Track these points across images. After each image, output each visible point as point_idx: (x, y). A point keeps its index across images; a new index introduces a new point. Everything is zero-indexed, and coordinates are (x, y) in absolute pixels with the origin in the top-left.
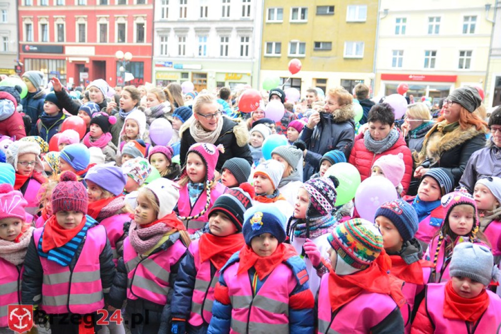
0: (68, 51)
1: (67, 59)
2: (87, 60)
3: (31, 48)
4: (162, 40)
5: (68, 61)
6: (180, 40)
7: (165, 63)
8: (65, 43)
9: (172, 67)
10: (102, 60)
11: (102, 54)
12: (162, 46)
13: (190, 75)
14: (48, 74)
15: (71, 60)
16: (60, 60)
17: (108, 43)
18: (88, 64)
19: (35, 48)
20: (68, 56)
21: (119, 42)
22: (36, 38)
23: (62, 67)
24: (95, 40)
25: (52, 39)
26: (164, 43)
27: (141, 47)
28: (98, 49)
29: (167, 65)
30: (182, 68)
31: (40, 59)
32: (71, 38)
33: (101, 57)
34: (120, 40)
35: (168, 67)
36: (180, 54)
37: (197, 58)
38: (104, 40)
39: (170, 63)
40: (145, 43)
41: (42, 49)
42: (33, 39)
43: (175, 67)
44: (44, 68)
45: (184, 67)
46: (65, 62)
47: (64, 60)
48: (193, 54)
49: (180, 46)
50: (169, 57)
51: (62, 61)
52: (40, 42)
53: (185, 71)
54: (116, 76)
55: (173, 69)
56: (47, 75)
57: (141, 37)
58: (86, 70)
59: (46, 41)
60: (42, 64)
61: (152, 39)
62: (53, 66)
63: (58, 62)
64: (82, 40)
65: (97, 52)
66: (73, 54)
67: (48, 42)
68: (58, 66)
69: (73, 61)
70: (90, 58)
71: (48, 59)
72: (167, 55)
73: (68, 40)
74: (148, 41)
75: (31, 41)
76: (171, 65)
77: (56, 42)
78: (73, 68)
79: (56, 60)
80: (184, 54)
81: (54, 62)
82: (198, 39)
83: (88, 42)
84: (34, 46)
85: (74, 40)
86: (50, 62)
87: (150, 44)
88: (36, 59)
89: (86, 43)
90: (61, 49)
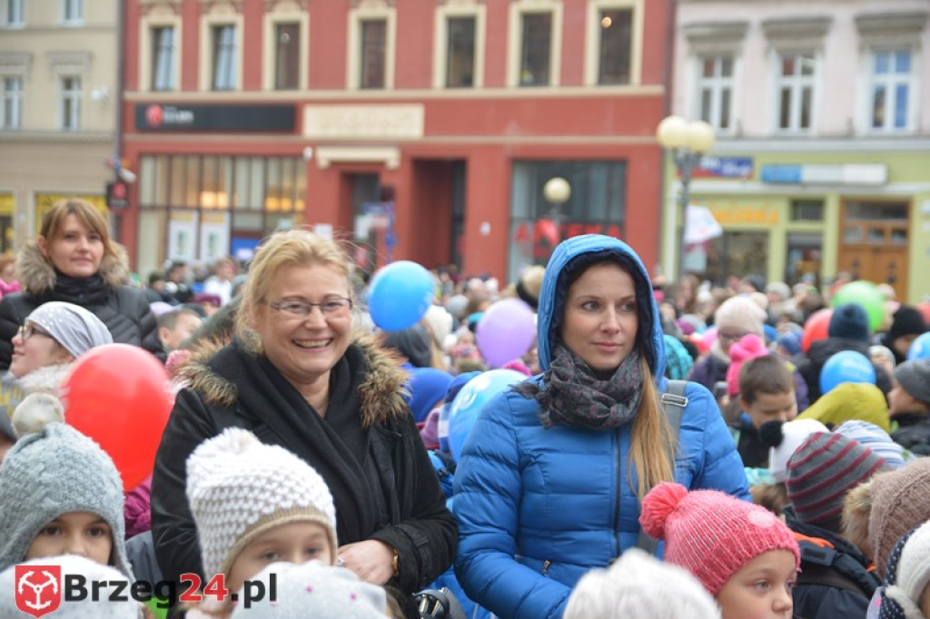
0: (315, 123)
1: (308, 153)
2: (391, 157)
3: (170, 116)
4: (708, 71)
5: (314, 160)
6: (788, 70)
7: (723, 160)
8: (302, 92)
9: (750, 177)
10: (449, 154)
11: (451, 131)
12: (706, 95)
13: (832, 211)
14: (232, 211)
15: (325, 156)
16: (280, 157)
17: (479, 91)
18: (394, 172)
19: (186, 117)
20: (317, 144)
21: (522, 84)
22: (190, 79)
23: (287, 183)
24: (425, 79)
25: (252, 77)
26: (717, 84)
27: (620, 101)
28: (436, 114)
29: (729, 168)
30: (796, 182)
31: (201, 156)
32: (328, 75)
33: (449, 142)
34: (528, 77)
35: (735, 176)
36: (784, 122)
37: (869, 138)
38: (461, 75)
39: (744, 162)
40: (636, 85)
41: (211, 117)
42: (176, 80)
43: (766, 179)
44: (217, 189)
45: (810, 174)
46: (302, 167)
47: (297, 156)
48: (850, 122)
49: (786, 95)
50: (740, 136)
51: (287, 164)
52: (203, 93)
53: (812, 193)
54: (509, 221)
55: (754, 187)
56: (226, 217)
57: (615, 64)
58: (386, 196)
59: (228, 89)
60: (208, 178)
61: (663, 68)
62: (250, 184)
63: (273, 166)
64: (373, 77)
65: (430, 125)
66: (333, 132)
67: (236, 91)
68: (273, 182)
69: (335, 164)
70: (404, 147)
71: (234, 158)
72: (732, 129)
73: (315, 83)
74: (645, 80)
75: (167, 89)
76: (744, 170)
77: (268, 91)
78: (332, 188)
79: (266, 158)
80: (805, 121)
81: (257, 167)
82: (869, 61)
83: (398, 85)
84: (181, 107)
85: (340, 82)
86: (242, 167)
87: (656, 90)
88: (186, 155)
89: (389, 91)
90: (285, 118)
